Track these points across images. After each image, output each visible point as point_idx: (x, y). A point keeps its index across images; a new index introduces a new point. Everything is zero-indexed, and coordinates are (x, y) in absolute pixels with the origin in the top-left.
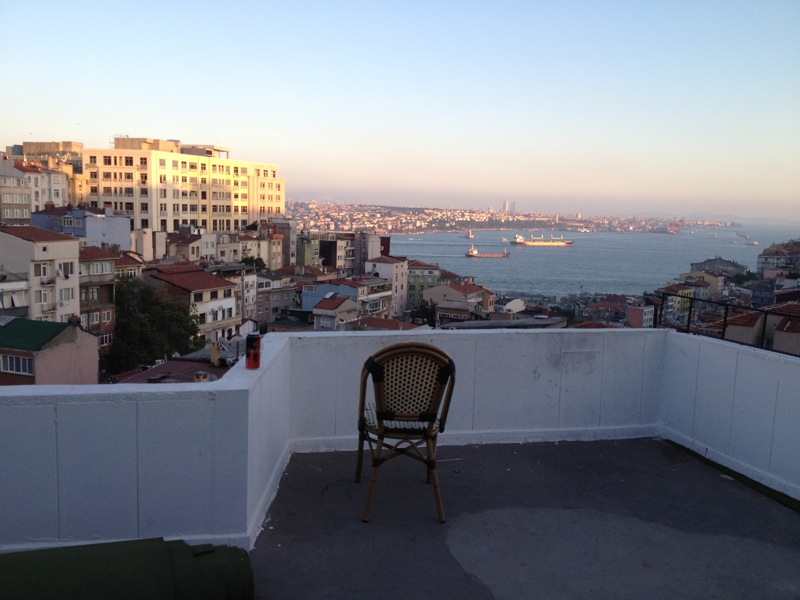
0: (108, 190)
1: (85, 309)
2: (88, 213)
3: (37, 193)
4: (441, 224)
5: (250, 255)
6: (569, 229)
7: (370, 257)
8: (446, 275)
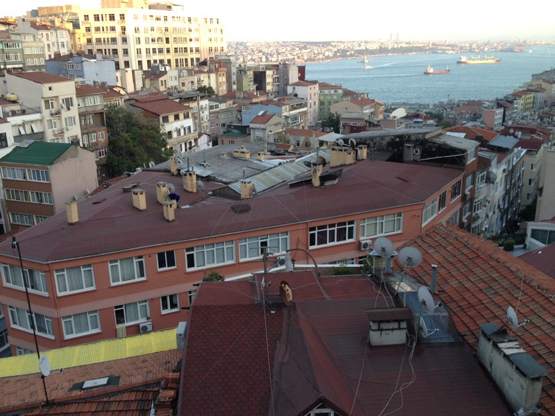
0: (99, 40)
1: (85, 131)
2: (84, 59)
3: (49, 45)
4: (343, 53)
5: (203, 85)
6: (440, 52)
7: (291, 82)
8: (347, 93)
